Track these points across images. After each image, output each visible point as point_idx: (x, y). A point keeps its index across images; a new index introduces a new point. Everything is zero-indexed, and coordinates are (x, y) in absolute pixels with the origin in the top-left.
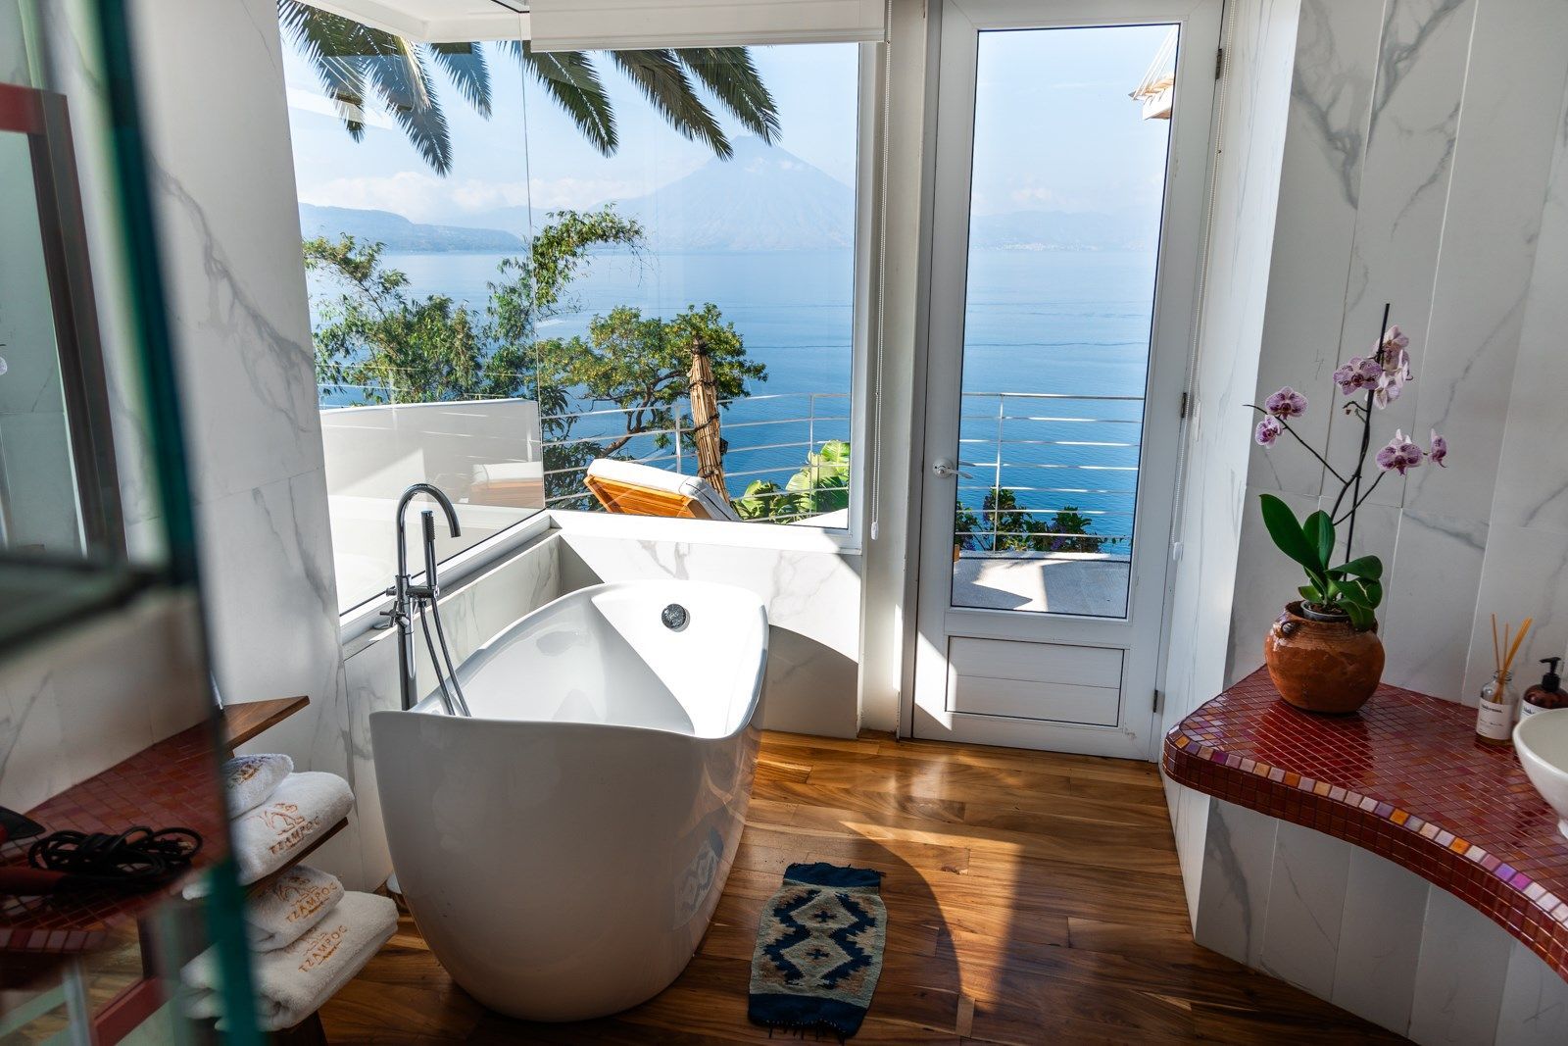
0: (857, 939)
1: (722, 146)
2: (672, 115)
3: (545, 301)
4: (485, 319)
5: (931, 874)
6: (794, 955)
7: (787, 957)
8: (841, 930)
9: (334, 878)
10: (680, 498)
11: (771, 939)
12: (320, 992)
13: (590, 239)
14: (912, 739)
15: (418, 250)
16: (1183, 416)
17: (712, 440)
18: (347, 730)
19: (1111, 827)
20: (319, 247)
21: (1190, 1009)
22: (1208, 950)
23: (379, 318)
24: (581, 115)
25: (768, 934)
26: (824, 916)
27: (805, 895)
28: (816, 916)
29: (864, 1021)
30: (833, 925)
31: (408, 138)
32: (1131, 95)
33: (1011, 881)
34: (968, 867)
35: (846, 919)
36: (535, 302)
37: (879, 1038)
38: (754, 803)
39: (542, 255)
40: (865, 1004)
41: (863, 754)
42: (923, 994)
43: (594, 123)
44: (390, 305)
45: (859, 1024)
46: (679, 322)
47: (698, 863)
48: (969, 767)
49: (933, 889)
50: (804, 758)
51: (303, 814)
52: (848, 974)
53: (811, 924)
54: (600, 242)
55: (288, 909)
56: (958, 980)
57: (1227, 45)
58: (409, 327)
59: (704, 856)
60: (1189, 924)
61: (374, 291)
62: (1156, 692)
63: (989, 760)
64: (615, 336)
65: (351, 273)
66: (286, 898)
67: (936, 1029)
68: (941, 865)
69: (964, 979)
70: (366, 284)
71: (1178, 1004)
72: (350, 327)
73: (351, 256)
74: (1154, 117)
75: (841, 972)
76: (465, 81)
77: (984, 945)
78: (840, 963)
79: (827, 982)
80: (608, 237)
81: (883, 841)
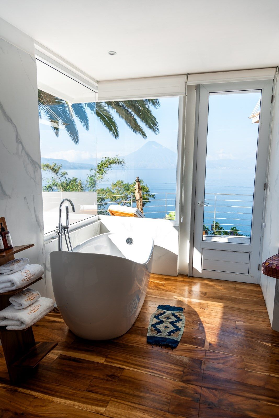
0: (177, 324)
1: (144, 136)
2: (132, 128)
3: (100, 178)
4: (86, 182)
5: (197, 309)
6: (160, 327)
7: (158, 327)
8: (172, 321)
9: (38, 292)
10: (131, 214)
11: (153, 323)
12: (33, 320)
13: (112, 164)
14: (192, 277)
15: (70, 169)
16: (265, 189)
17: (141, 203)
18: (45, 263)
19: (247, 300)
20: (47, 165)
21: (271, 346)
22: (276, 331)
23: (60, 183)
24: (110, 129)
25: (153, 322)
26: (168, 318)
27: (163, 313)
28: (166, 318)
29: (179, 345)
30: (170, 320)
31: (69, 136)
32: (249, 118)
33: (221, 312)
34: (208, 308)
35: (174, 319)
36: (98, 179)
37: (183, 349)
38: (148, 290)
39: (100, 167)
40: (179, 340)
41: (179, 280)
42: (195, 339)
43: (113, 132)
44: (63, 179)
45: (177, 345)
46: (133, 184)
47: (133, 302)
48: (208, 284)
49: (198, 313)
50: (163, 280)
51: (31, 273)
52: (174, 332)
53: (164, 320)
54: (114, 164)
55: (26, 298)
56: (205, 336)
57: (274, 94)
58: (67, 185)
59: (135, 300)
60: (270, 324)
61: (60, 176)
62: (259, 265)
63: (213, 282)
64: (118, 187)
65: (54, 172)
66: (26, 296)
67: (199, 348)
68: (200, 307)
69: (207, 335)
70: (58, 174)
71: (268, 345)
72: (53, 184)
73: (55, 168)
74: (255, 123)
75: (172, 332)
76: (83, 122)
77: (212, 327)
78: (172, 329)
79: (169, 334)
80: (116, 163)
81: (183, 301)
